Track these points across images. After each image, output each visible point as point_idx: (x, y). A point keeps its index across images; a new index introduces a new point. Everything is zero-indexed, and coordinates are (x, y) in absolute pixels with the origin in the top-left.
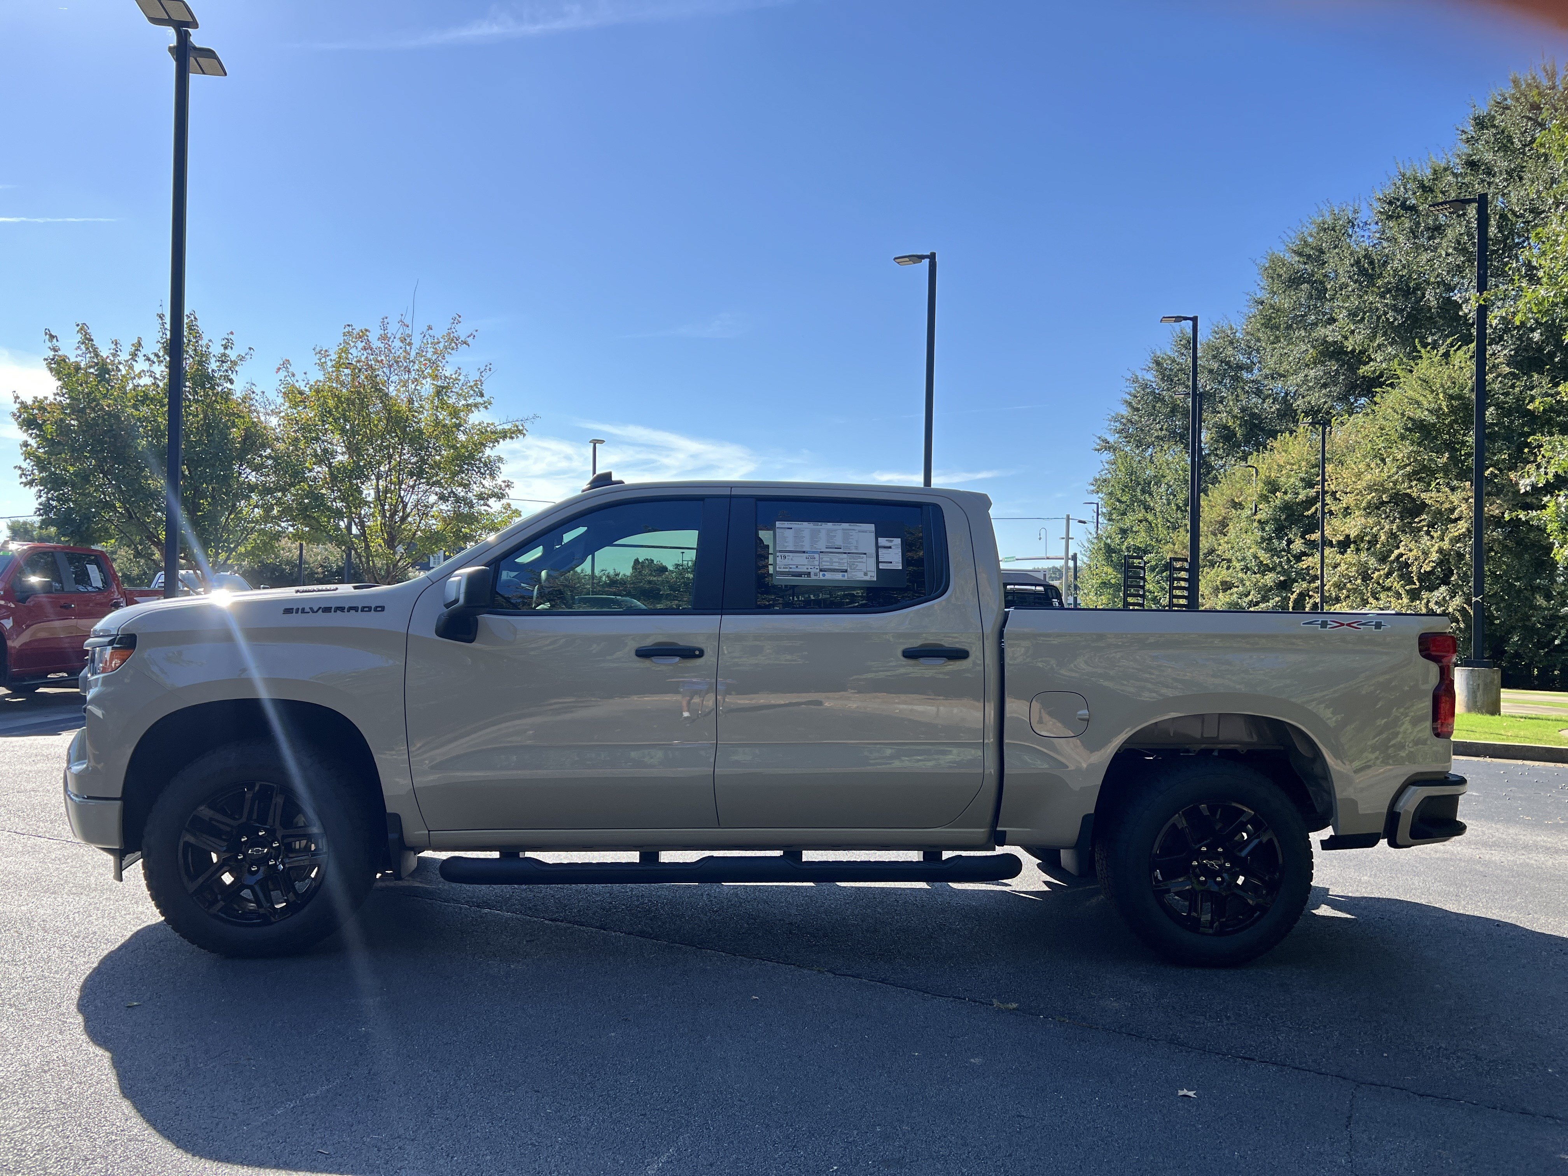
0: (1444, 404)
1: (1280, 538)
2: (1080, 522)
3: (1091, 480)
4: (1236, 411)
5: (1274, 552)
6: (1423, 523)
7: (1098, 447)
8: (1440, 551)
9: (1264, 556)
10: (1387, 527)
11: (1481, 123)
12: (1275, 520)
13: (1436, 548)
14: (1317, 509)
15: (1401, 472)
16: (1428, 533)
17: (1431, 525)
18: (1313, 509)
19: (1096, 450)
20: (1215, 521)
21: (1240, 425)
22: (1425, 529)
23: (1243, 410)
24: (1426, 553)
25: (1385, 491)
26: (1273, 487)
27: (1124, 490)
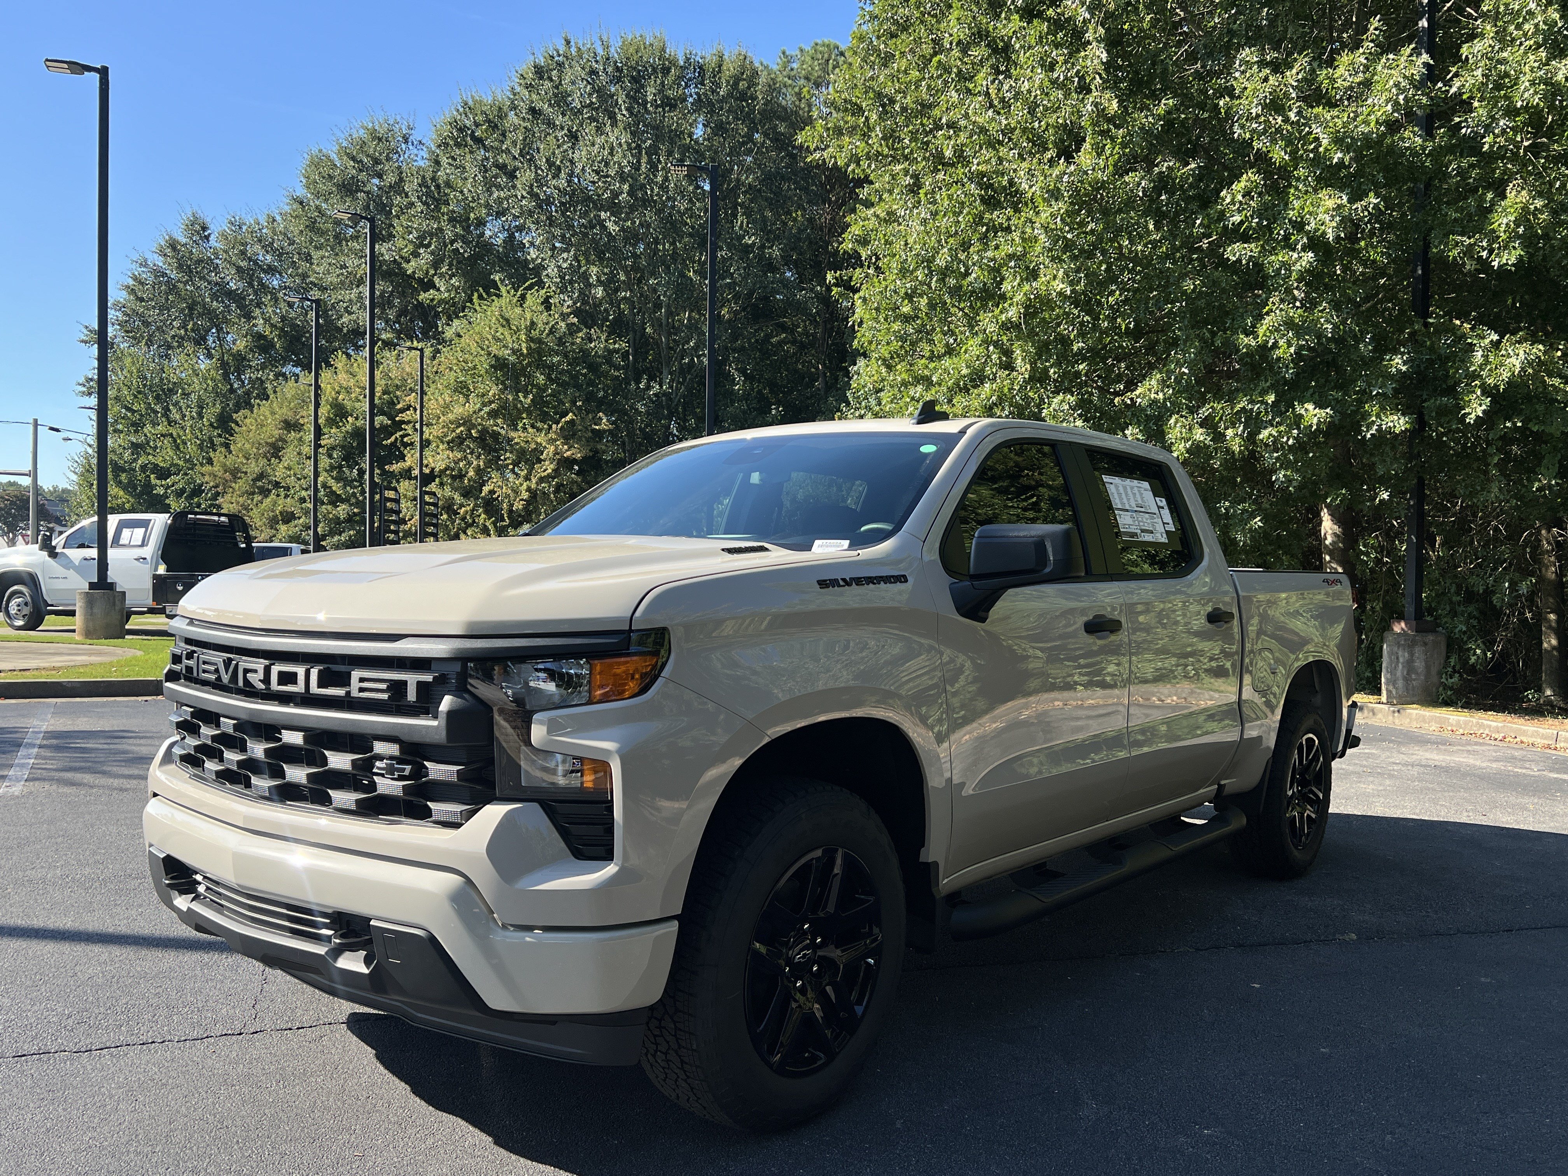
0: (524, 345)
1: (351, 468)
2: (52, 429)
3: (82, 380)
4: (275, 319)
5: (347, 482)
6: (508, 462)
7: (85, 338)
8: (529, 489)
9: (336, 487)
10: (475, 463)
11: (540, 72)
12: (343, 447)
13: (525, 486)
14: (396, 439)
15: (487, 409)
16: (513, 471)
17: (516, 464)
18: (393, 439)
19: (82, 341)
20: (267, 443)
21: (280, 337)
22: (511, 467)
23: (283, 318)
24: (516, 492)
25: (474, 426)
26: (340, 412)
27: (136, 397)
